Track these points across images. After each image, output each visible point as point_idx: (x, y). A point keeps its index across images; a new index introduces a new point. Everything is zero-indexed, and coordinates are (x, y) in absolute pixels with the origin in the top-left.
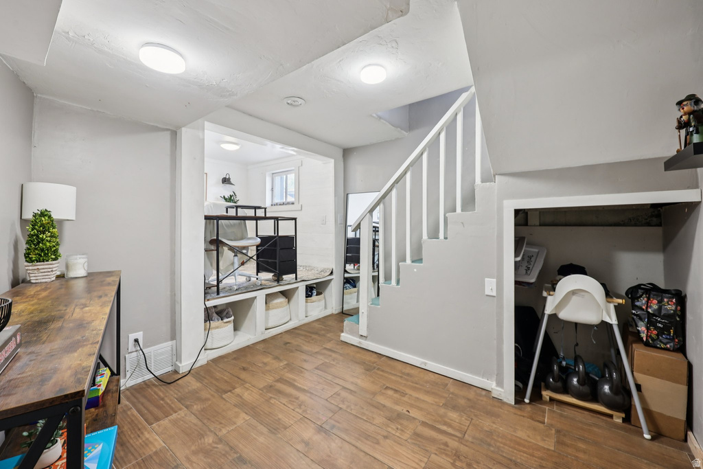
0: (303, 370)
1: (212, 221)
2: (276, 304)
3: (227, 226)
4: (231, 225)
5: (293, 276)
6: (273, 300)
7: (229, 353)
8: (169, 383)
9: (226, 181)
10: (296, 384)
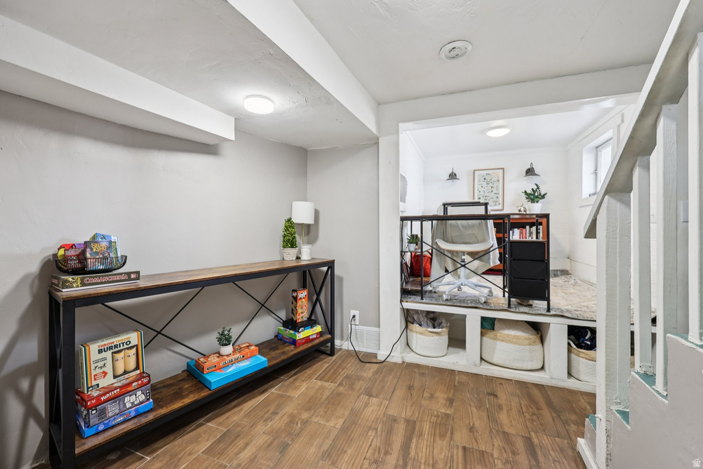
0: (449, 434)
1: (444, 221)
2: (508, 335)
3: (464, 227)
4: (469, 226)
5: (543, 304)
6: (504, 329)
7: (428, 366)
8: (362, 362)
9: (530, 172)
10: (414, 441)
